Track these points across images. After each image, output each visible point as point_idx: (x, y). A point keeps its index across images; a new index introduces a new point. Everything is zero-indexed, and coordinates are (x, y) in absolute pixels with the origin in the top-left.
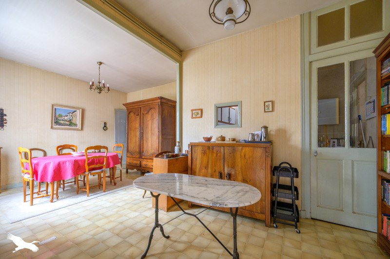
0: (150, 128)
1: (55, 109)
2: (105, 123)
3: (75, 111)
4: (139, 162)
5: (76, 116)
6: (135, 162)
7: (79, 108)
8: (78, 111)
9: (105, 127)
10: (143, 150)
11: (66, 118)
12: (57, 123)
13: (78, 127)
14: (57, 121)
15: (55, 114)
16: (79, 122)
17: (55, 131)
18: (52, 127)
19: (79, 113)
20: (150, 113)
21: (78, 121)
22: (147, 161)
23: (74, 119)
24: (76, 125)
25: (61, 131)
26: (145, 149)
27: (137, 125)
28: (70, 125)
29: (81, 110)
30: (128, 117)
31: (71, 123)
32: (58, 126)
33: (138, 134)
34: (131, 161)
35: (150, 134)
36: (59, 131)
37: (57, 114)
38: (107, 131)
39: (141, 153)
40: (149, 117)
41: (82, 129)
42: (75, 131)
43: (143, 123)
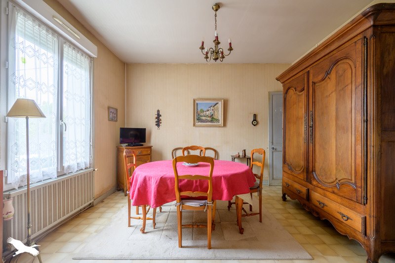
0: (334, 113)
1: (197, 104)
2: (255, 116)
3: (217, 103)
4: (304, 190)
5: (218, 109)
6: (297, 186)
7: (220, 100)
8: (220, 103)
9: (255, 121)
10: (314, 167)
11: (207, 113)
12: (199, 120)
13: (220, 123)
14: (198, 118)
15: (197, 109)
16: (221, 117)
17: (197, 128)
18: (194, 125)
19: (221, 105)
20: (333, 75)
21: (220, 115)
22: (325, 196)
23: (216, 113)
24: (218, 121)
25: (203, 128)
26: (318, 165)
27: (300, 111)
28: (211, 121)
29: (223, 101)
30: (285, 99)
31: (213, 119)
32: (200, 123)
33: (303, 129)
34: (290, 182)
35: (333, 129)
36: (201, 128)
37: (199, 110)
38: (258, 126)
39: (309, 171)
40: (330, 85)
41: (225, 125)
42: (218, 128)
43: (314, 103)
